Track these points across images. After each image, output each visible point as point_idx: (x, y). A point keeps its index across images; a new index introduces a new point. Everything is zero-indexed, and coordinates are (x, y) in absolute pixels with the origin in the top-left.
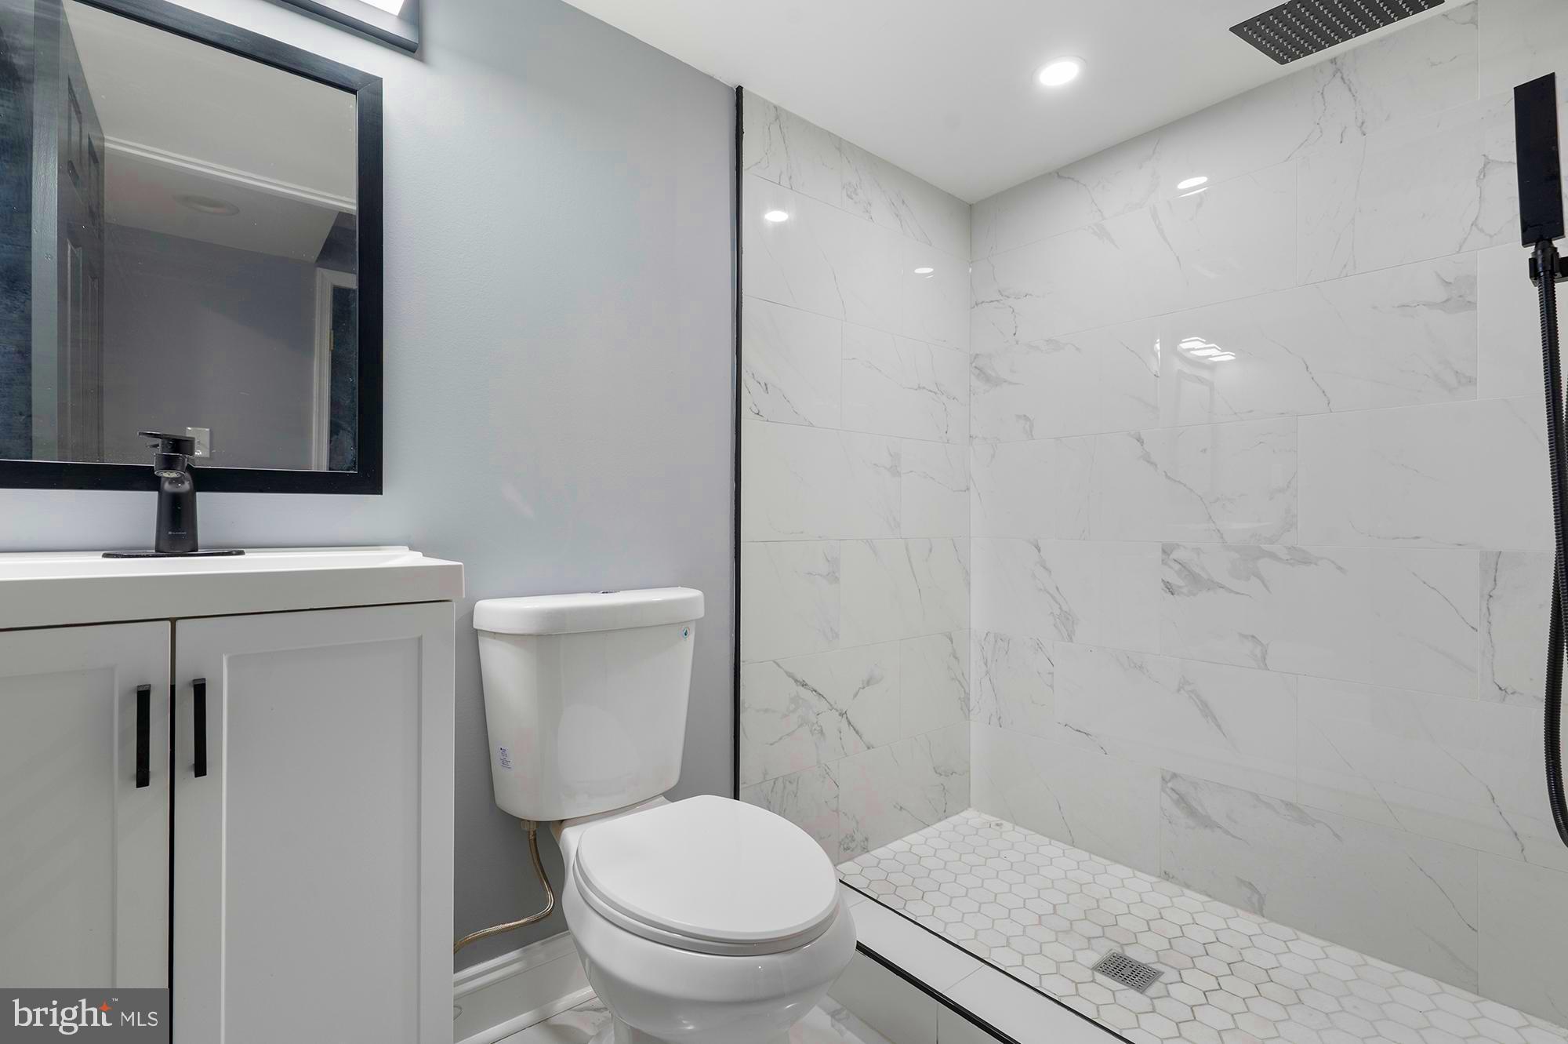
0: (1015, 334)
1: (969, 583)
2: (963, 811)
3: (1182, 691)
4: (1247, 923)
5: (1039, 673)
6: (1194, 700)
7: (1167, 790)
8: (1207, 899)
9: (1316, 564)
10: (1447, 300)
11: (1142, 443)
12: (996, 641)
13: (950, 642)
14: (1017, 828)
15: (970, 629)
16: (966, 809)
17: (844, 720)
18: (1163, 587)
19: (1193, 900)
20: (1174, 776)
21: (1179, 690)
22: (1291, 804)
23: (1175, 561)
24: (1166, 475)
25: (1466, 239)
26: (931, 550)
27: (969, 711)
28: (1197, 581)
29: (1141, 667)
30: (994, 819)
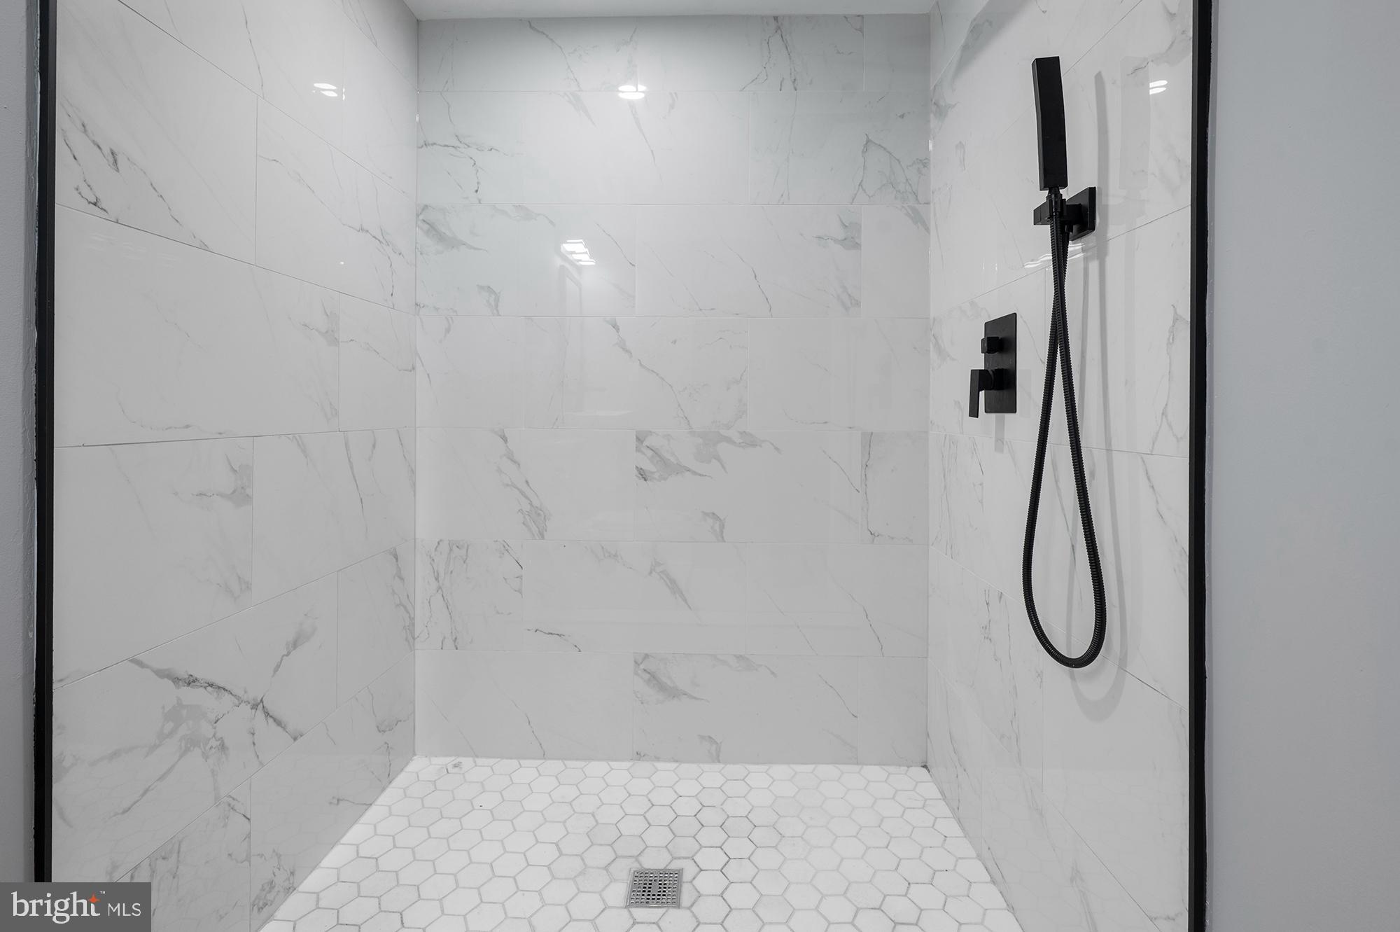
0: (477, 191)
1: (414, 484)
2: (407, 764)
3: (654, 573)
4: (713, 775)
5: (505, 579)
6: (665, 581)
7: (639, 672)
8: (675, 765)
9: (761, 446)
10: (845, 239)
11: (618, 330)
12: (451, 550)
13: (394, 560)
14: (480, 761)
15: (415, 539)
16: (411, 760)
17: (260, 713)
18: (637, 473)
19: (665, 771)
20: (646, 656)
21: (651, 573)
22: (741, 656)
23: (648, 447)
24: (640, 363)
25: (856, 194)
26: (374, 446)
27: (414, 639)
28: (670, 468)
29: (616, 556)
30: (448, 761)
